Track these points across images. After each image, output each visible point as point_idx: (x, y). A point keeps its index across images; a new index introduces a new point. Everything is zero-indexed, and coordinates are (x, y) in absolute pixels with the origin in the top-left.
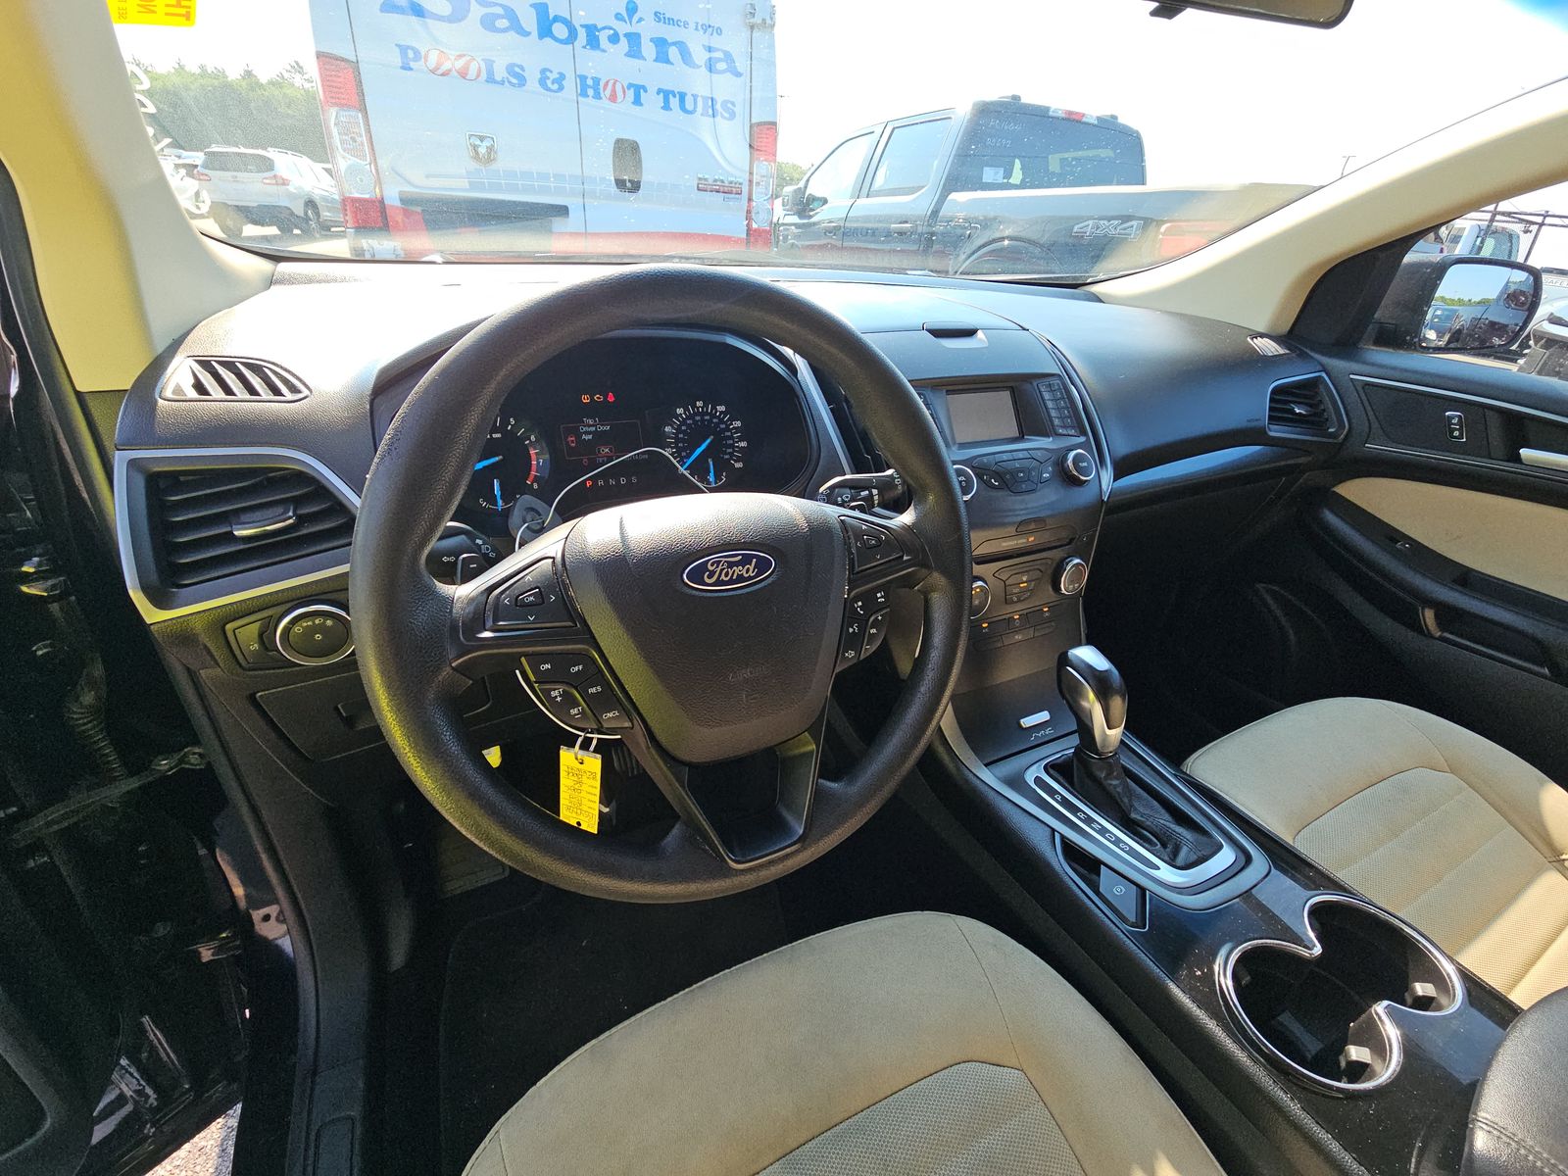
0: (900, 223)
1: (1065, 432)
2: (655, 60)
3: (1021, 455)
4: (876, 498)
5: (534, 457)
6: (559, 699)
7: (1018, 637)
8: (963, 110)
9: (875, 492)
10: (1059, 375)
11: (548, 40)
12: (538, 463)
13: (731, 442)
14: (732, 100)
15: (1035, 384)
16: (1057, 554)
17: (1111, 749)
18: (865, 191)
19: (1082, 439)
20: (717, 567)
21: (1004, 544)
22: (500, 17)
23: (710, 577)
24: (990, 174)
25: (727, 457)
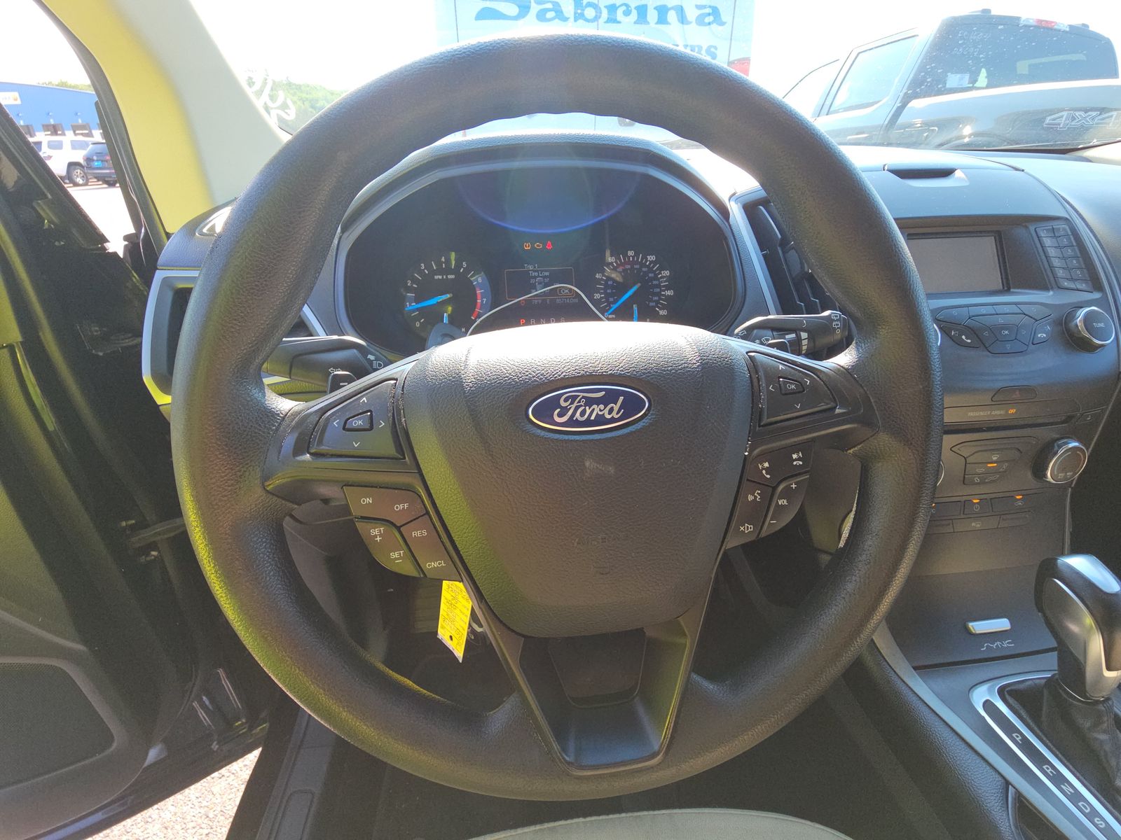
0: (857, 134)
1: (1072, 285)
2: (657, 23)
3: (1006, 309)
4: (805, 342)
5: (479, 296)
6: (378, 539)
7: (976, 525)
8: (928, 30)
9: (804, 335)
10: (1067, 219)
11: (580, 22)
12: (482, 301)
13: (658, 290)
14: (714, 45)
15: (1032, 228)
16: (1045, 434)
17: (1105, 694)
18: (825, 110)
19: (1097, 295)
20: (572, 403)
21: (971, 414)
22: (549, 10)
23: (560, 415)
24: (953, 80)
25: (651, 304)
